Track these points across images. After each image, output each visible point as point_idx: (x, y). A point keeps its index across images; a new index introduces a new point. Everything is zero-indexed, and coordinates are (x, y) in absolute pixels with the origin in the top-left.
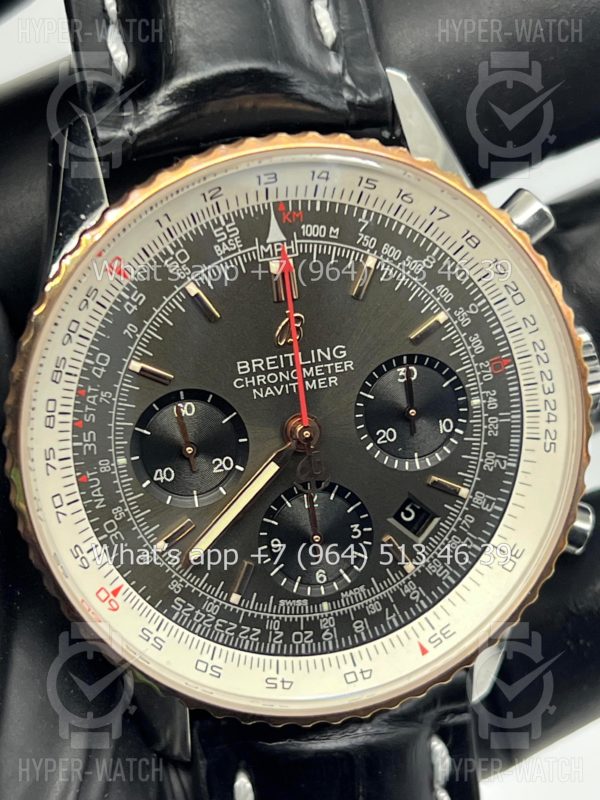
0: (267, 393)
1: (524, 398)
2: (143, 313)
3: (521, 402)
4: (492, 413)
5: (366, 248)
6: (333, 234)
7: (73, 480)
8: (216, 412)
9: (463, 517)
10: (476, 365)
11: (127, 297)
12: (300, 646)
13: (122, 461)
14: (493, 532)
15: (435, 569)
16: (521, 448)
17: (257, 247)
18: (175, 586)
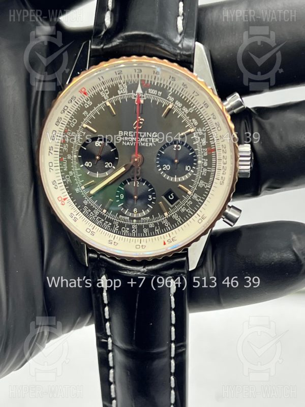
1: (217, 164)
2: (91, 108)
3: (216, 166)
4: (205, 167)
5: (170, 101)
6: (159, 94)
7: (58, 159)
9: (188, 201)
10: (202, 149)
11: (86, 102)
12: (124, 232)
13: (75, 156)
14: (198, 209)
15: (175, 217)
16: (213, 182)
17: (132, 94)
18: (85, 202)
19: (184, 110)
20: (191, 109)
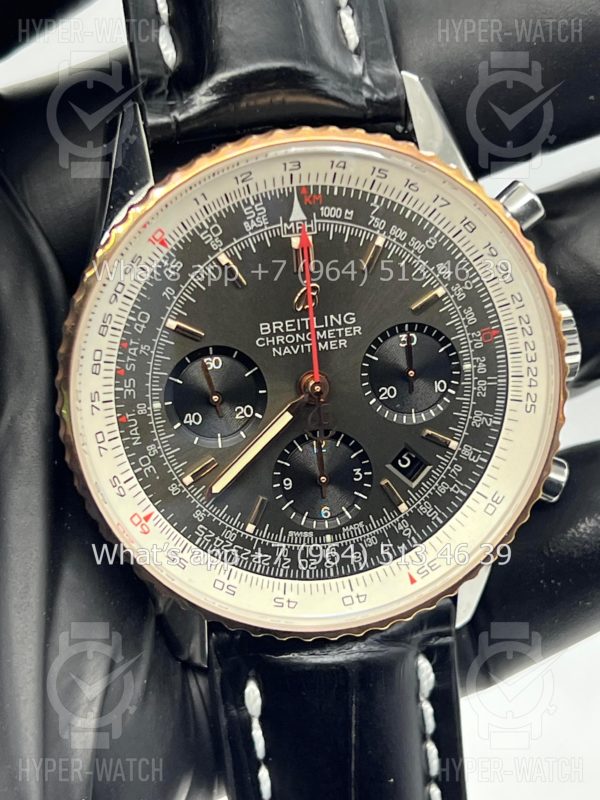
0: (285, 352)
1: (510, 365)
3: (507, 368)
4: (481, 377)
5: (376, 229)
6: (348, 215)
7: (114, 420)
8: (239, 366)
9: (452, 466)
10: (468, 335)
12: (305, 572)
13: (157, 405)
14: (478, 480)
15: (426, 510)
16: (505, 408)
17: (281, 225)
18: (199, 515)
19: (414, 245)
20: (431, 243)
